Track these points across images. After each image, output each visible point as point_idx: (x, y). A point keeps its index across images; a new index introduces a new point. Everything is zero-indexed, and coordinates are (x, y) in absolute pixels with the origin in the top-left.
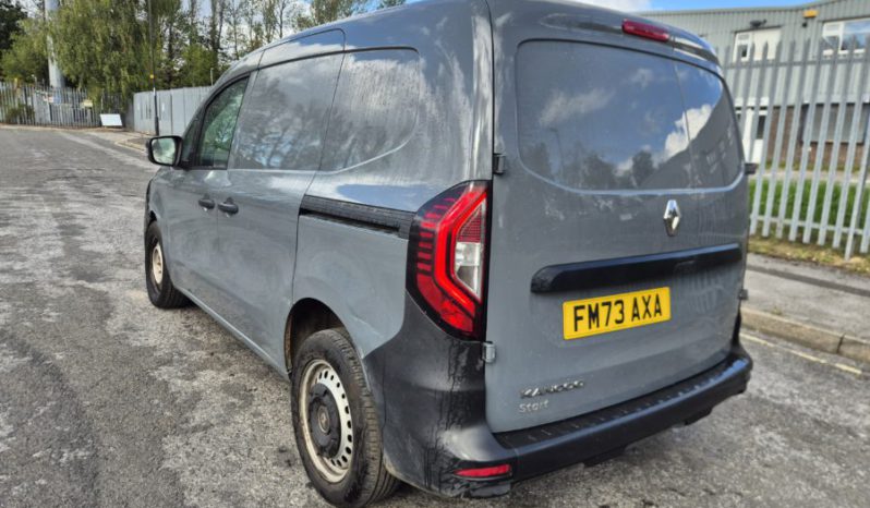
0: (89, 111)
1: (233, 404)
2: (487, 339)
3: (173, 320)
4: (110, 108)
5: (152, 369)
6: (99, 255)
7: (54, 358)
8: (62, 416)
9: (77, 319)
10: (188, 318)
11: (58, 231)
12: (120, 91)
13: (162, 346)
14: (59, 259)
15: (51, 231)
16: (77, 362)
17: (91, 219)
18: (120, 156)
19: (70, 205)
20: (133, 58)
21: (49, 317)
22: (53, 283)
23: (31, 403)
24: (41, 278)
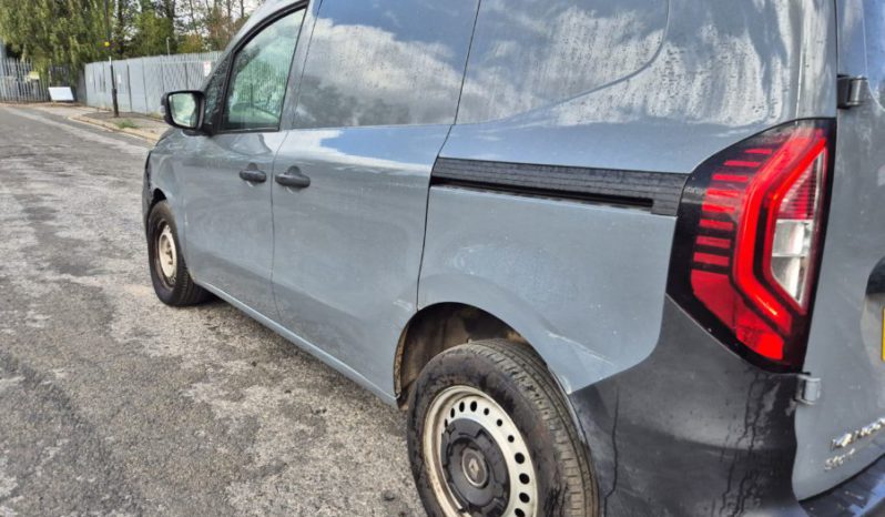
0: (35, 84)
1: (302, 431)
2: (805, 370)
3: (191, 321)
4: (59, 80)
5: (184, 387)
6: (79, 243)
7: (53, 376)
8: (82, 461)
9: (71, 323)
10: (209, 318)
11: (26, 215)
12: (70, 61)
13: (189, 356)
14: (33, 248)
15: (16, 215)
16: (85, 381)
17: (61, 201)
18: (77, 132)
19: (33, 185)
20: (82, 24)
21: (35, 321)
22: (32, 278)
23: (35, 442)
24: (15, 272)
